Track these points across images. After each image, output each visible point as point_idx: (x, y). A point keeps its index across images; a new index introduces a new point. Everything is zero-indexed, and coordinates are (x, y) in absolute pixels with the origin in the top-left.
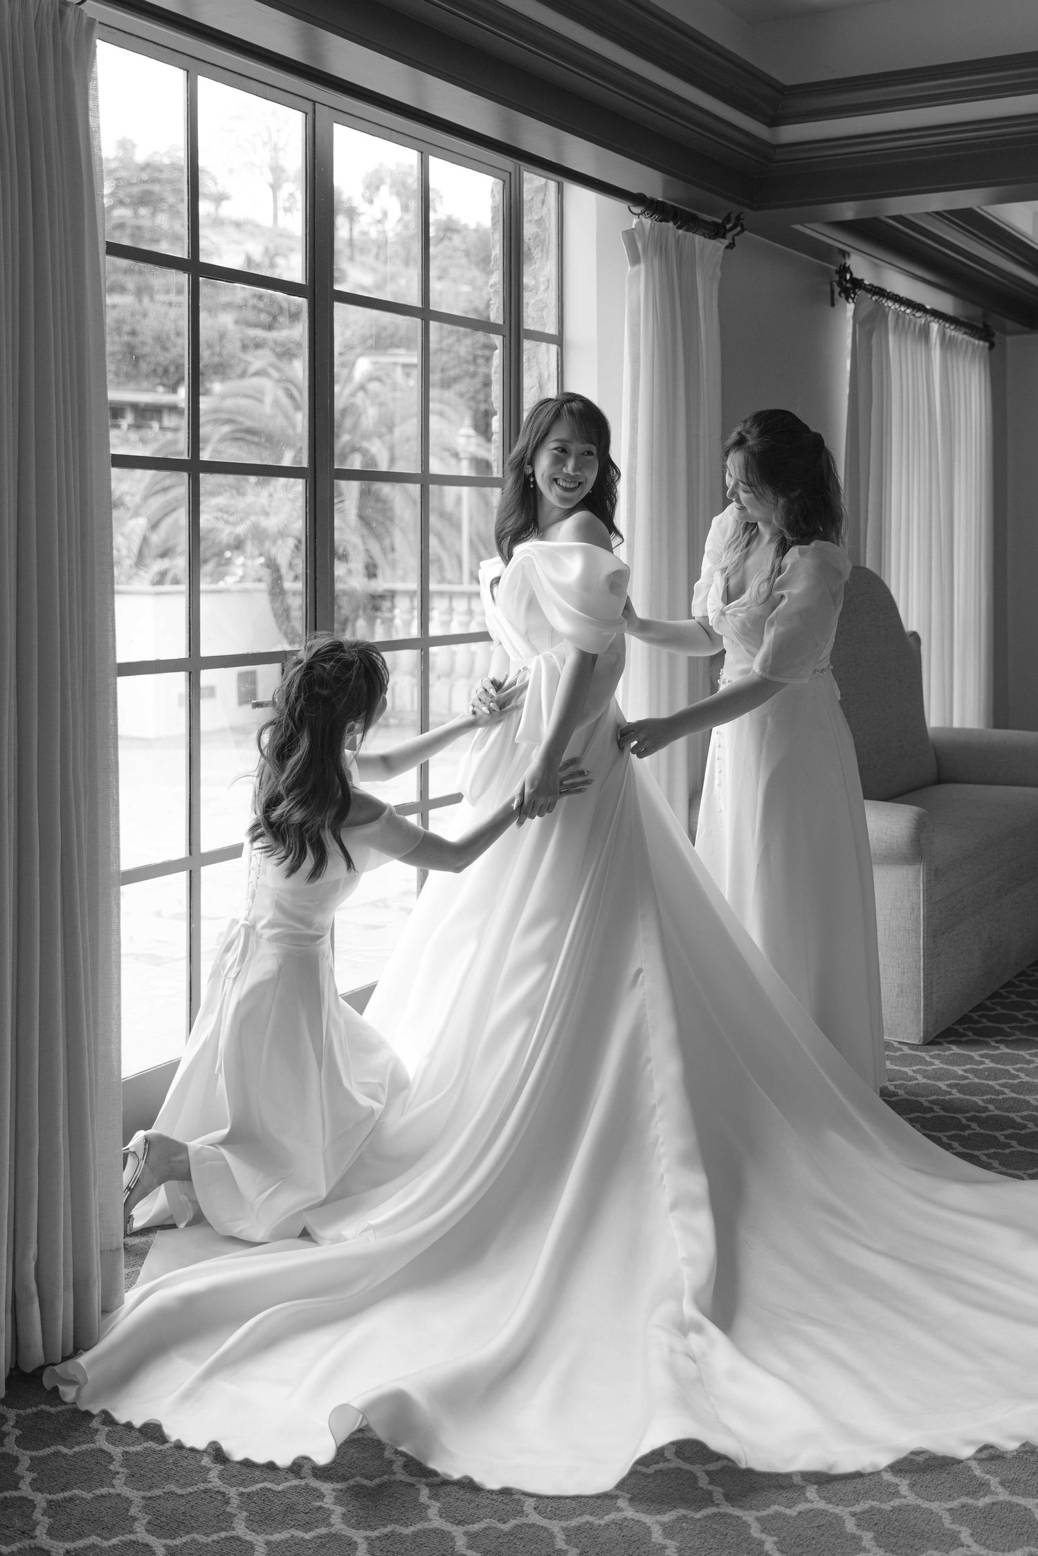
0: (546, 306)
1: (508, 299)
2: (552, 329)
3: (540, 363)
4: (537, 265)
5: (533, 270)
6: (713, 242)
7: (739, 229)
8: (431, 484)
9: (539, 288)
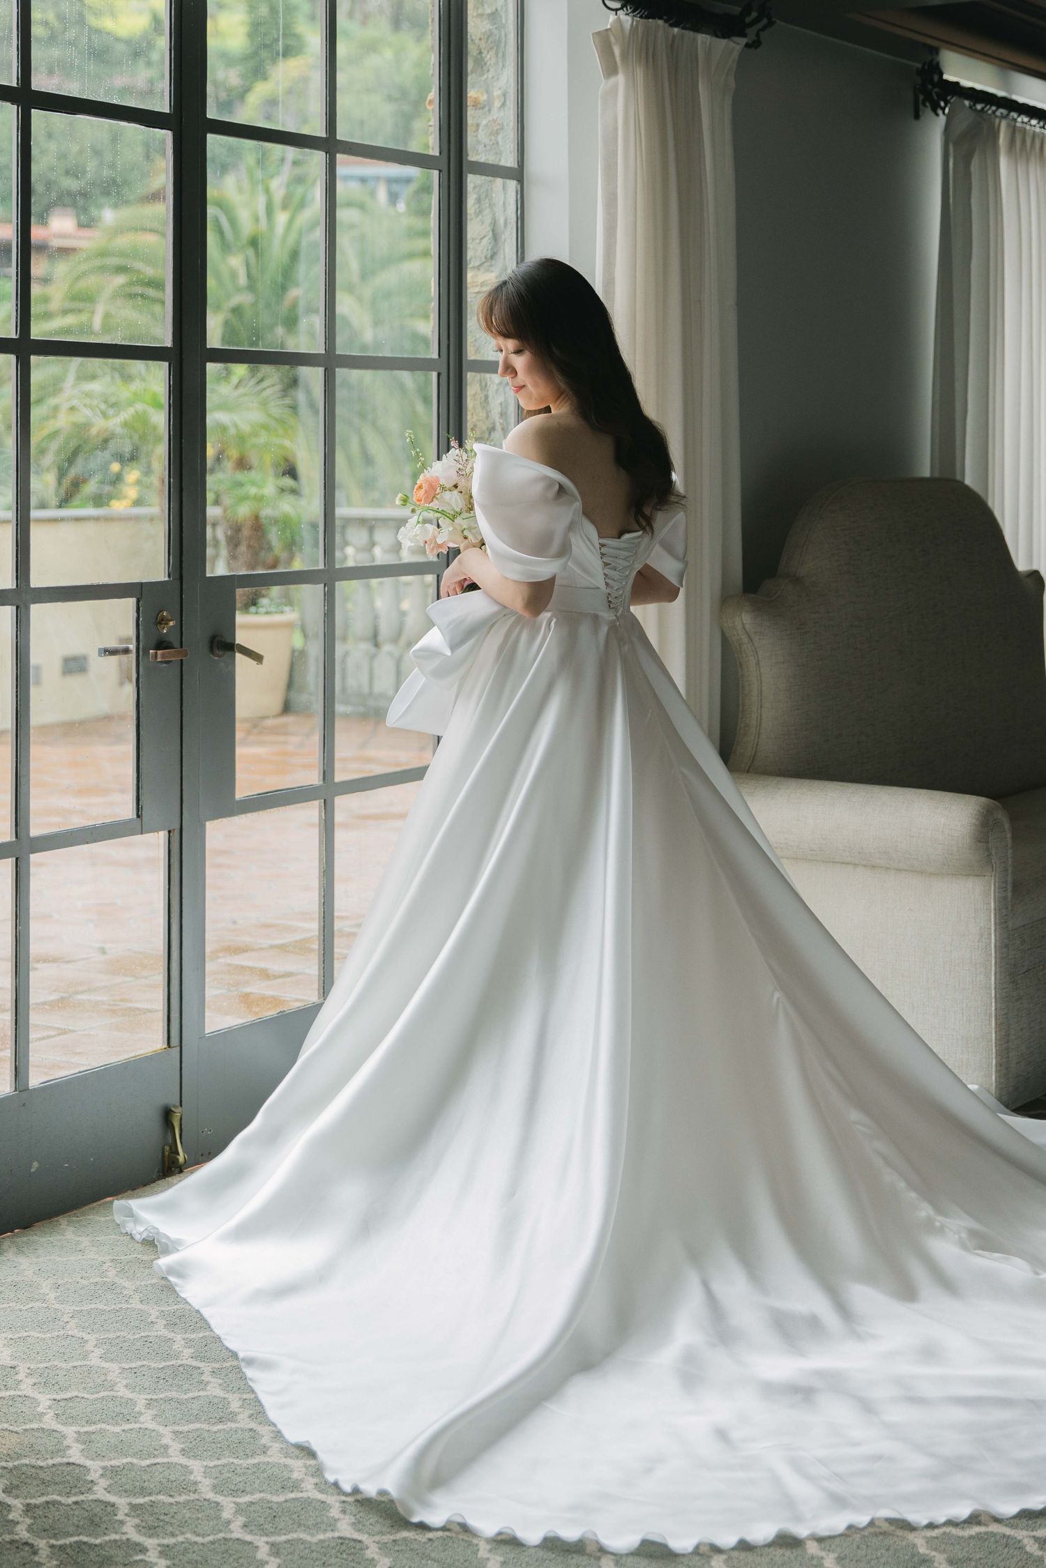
0: (502, 129)
1: (446, 121)
2: (509, 161)
3: (494, 205)
4: (490, 75)
5: (485, 80)
6: (723, 43)
7: (765, 21)
8: (338, 367)
9: (493, 104)
